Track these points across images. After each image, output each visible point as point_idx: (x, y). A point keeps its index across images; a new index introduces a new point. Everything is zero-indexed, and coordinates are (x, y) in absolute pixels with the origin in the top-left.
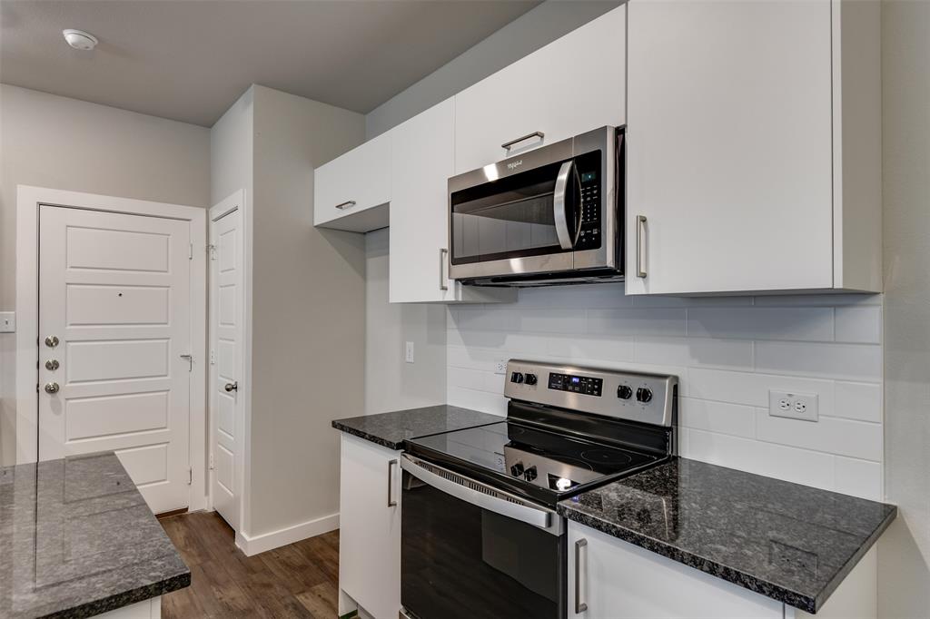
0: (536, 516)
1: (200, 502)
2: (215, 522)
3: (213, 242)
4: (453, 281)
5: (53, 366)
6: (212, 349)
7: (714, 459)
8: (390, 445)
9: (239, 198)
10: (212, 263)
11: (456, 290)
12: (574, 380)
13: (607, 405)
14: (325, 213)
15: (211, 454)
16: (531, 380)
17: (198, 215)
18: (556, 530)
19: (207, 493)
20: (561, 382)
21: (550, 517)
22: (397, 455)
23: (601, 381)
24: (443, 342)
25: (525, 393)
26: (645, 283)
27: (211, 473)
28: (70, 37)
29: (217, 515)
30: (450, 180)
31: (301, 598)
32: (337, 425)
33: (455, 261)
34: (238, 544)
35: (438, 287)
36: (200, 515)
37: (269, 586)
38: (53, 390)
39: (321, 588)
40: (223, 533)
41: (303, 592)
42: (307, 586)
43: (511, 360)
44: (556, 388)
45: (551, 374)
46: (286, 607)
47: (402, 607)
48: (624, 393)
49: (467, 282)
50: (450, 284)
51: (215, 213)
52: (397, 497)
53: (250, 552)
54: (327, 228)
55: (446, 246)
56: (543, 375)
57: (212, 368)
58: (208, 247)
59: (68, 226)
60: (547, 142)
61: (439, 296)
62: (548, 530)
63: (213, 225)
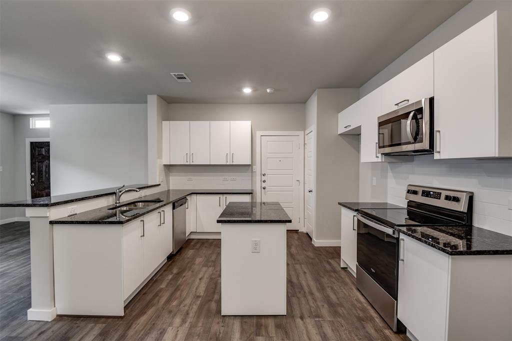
0: (389, 231)
1: (303, 229)
2: (307, 236)
3: (306, 142)
4: (380, 154)
5: (264, 181)
6: (306, 178)
7: (486, 227)
8: (353, 210)
9: (313, 128)
10: (306, 150)
11: (382, 158)
12: (431, 193)
13: (442, 203)
14: (341, 130)
15: (306, 214)
16: (415, 193)
17: (301, 133)
18: (396, 236)
19: (304, 226)
20: (426, 194)
21: (394, 232)
22: (355, 213)
23: (441, 193)
24: (386, 177)
25: (413, 198)
26: (440, 155)
27: (306, 220)
28: (268, 91)
29: (307, 234)
30: (378, 117)
31: (330, 260)
32: (340, 204)
33: (380, 147)
34: (313, 242)
35: (375, 156)
36: (302, 233)
37: (320, 255)
38: (264, 188)
39: (337, 259)
40: (308, 239)
41: (331, 259)
42: (333, 258)
43: (409, 185)
44: (424, 196)
45: (423, 191)
46: (325, 261)
47: (357, 263)
48: (448, 198)
49: (386, 154)
50: (380, 155)
51: (307, 132)
52: (356, 228)
53: (316, 245)
54: (343, 135)
55: (377, 142)
56: (420, 190)
57: (306, 185)
58: (304, 144)
59: (268, 141)
60: (410, 103)
61: (376, 160)
62: (393, 235)
63: (306, 136)
